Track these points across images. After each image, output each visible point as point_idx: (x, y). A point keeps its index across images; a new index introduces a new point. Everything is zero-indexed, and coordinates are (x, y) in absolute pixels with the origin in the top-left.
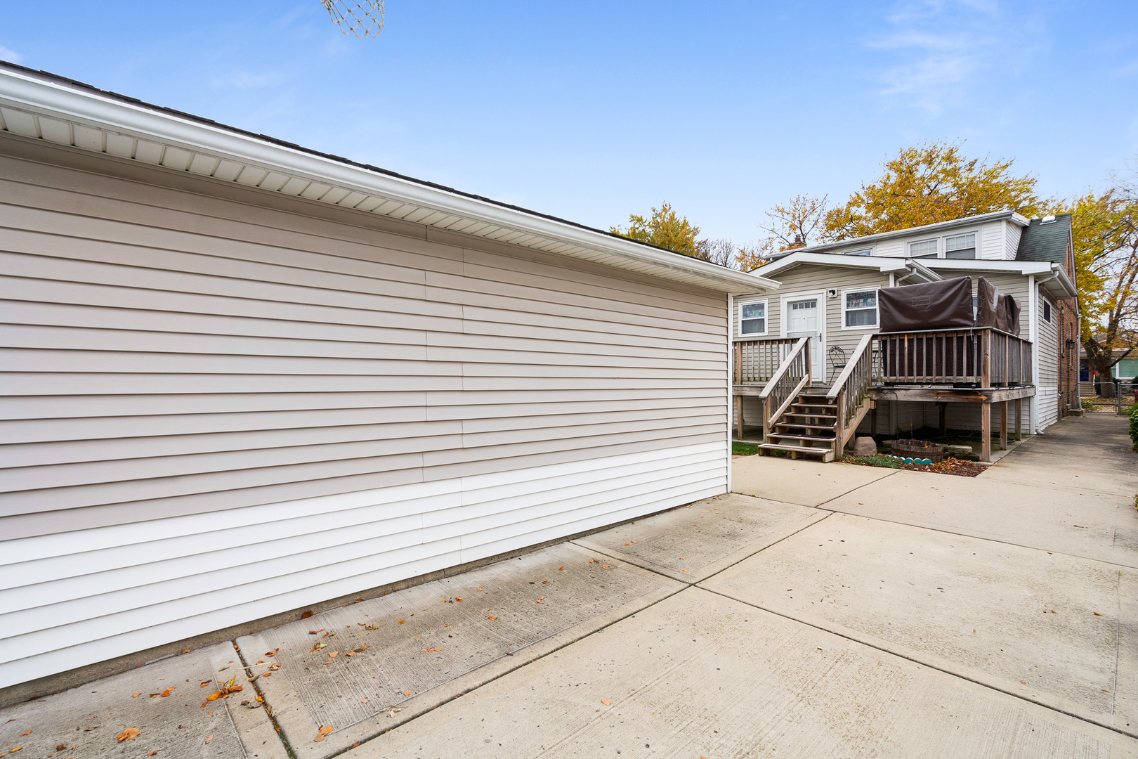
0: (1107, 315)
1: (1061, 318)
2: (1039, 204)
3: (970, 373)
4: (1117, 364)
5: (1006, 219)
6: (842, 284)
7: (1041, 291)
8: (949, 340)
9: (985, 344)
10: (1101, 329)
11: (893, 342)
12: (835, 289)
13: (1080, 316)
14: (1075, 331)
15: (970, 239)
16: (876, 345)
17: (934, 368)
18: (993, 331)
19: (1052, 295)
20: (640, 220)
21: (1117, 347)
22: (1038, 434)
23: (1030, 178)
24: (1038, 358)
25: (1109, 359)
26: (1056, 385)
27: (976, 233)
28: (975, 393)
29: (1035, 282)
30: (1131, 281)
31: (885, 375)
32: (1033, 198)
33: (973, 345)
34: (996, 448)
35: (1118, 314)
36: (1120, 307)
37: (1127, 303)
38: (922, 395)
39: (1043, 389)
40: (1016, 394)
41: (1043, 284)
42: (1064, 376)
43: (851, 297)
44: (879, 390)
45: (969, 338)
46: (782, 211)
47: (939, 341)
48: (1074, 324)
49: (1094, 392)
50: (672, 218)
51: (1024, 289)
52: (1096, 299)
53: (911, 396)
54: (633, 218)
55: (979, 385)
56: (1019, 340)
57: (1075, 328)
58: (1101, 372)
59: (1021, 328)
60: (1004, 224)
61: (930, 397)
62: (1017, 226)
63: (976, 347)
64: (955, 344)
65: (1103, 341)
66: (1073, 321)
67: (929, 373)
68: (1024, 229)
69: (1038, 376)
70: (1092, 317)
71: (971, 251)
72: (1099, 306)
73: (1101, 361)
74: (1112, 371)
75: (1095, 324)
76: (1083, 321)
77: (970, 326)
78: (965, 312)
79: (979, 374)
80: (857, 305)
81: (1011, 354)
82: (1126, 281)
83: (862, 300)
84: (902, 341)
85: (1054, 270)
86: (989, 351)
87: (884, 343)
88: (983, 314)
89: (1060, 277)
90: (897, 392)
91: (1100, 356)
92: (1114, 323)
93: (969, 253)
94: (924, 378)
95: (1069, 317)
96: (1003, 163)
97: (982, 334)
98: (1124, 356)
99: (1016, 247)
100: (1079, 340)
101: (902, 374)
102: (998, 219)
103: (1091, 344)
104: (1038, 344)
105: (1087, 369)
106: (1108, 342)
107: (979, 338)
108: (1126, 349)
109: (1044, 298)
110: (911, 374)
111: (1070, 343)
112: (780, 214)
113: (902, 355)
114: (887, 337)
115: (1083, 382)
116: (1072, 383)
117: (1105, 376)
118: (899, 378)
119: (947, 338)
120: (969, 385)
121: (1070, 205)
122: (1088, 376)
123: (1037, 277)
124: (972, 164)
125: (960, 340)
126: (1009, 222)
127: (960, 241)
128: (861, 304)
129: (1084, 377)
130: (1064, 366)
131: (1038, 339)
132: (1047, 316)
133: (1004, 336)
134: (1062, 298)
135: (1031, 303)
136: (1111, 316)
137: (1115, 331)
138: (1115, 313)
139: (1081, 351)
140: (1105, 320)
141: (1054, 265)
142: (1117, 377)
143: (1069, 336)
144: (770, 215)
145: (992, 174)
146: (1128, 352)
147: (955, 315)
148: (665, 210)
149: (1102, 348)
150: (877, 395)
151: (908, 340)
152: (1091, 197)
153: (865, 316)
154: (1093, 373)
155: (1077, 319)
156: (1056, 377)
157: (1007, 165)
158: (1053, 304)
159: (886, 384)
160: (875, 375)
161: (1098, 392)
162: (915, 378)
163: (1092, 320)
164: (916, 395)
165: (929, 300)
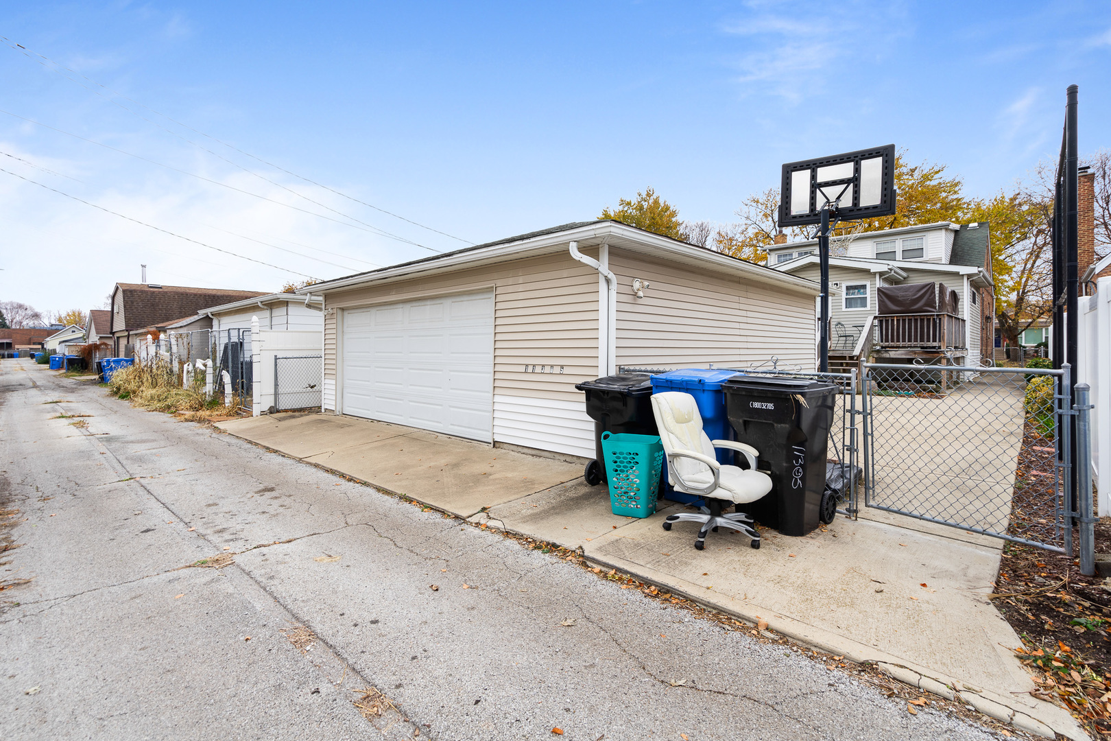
0: (1016, 293)
1: (983, 299)
2: (965, 203)
3: (934, 340)
4: (1023, 333)
5: (946, 228)
6: (843, 279)
7: (972, 285)
8: (922, 320)
9: (944, 323)
10: (1009, 304)
11: (887, 321)
12: (838, 282)
13: (995, 297)
14: (991, 308)
15: (919, 241)
16: (876, 322)
17: (913, 337)
18: (948, 315)
19: (977, 285)
20: (629, 204)
21: (1022, 318)
22: (970, 381)
23: (956, 181)
24: (969, 330)
25: (1016, 329)
26: (979, 349)
27: (924, 237)
28: (938, 352)
29: (968, 279)
30: (1033, 266)
31: (882, 341)
32: (960, 199)
33: (936, 323)
34: (949, 388)
35: (1023, 292)
36: (1025, 286)
37: (1030, 283)
38: (906, 354)
39: (972, 351)
40: (958, 354)
41: (973, 280)
42: (984, 342)
43: (848, 288)
44: (878, 351)
45: (934, 319)
46: (757, 202)
47: (916, 320)
48: (991, 303)
49: (1005, 357)
50: (656, 202)
51: (961, 284)
52: (1006, 281)
53: (899, 355)
54: (622, 202)
55: (940, 347)
56: (959, 319)
57: (991, 306)
58: (1010, 339)
59: (960, 310)
60: (943, 231)
61: (911, 355)
62: (951, 230)
63: (938, 324)
64: (925, 323)
65: (1011, 313)
66: (990, 301)
67: (910, 340)
68: (956, 232)
69: (969, 342)
70: (1004, 295)
71: (920, 250)
72: (1009, 287)
73: (1010, 331)
74: (1019, 339)
75: (1006, 302)
76: (997, 299)
77: (934, 312)
78: (931, 303)
79: (940, 341)
80: (853, 294)
81: (955, 328)
82: (1029, 266)
83: (857, 291)
84: (893, 320)
85: (980, 272)
86: (946, 328)
87: (881, 322)
88: (942, 305)
89: (984, 276)
90: (889, 352)
91: (1009, 326)
92: (1020, 300)
93: (919, 252)
94: (907, 344)
95: (987, 299)
96: (936, 169)
97: (942, 317)
98: (1029, 326)
99: (951, 247)
100: (994, 314)
101: (892, 341)
102: (939, 228)
103: (1003, 317)
104: (969, 321)
105: (999, 337)
106: (1016, 314)
107: (940, 319)
108: (1030, 320)
109: (973, 289)
110: (898, 341)
111: (988, 319)
112: (755, 204)
113: (893, 329)
114: (883, 318)
115: (997, 348)
116: (989, 348)
117: (1014, 343)
118: (891, 344)
119: (921, 319)
120: (934, 347)
121: (987, 204)
122: (1000, 343)
123: (969, 276)
124: (913, 171)
125: (929, 320)
126: (947, 229)
127: (913, 242)
128: (856, 293)
129: (998, 344)
130: (984, 336)
131: (969, 318)
132: (974, 301)
133: (952, 317)
134: (985, 287)
135: (965, 292)
136: (1018, 293)
137: (1021, 306)
138: (1021, 291)
139: (995, 321)
140: (1013, 297)
141: (980, 269)
142: (1023, 344)
143: (987, 313)
144: (747, 205)
145: (926, 177)
146: (1031, 323)
147: (926, 305)
148: (649, 195)
149: (1011, 319)
150: (877, 354)
151: (897, 320)
152: (1003, 197)
153: (859, 301)
154: (1004, 341)
155: (993, 299)
156: (979, 343)
157: (939, 171)
158: (977, 292)
159: (882, 347)
160: (875, 342)
161: (1008, 357)
162: (901, 344)
163: (1004, 298)
164: (902, 354)
165: (910, 295)
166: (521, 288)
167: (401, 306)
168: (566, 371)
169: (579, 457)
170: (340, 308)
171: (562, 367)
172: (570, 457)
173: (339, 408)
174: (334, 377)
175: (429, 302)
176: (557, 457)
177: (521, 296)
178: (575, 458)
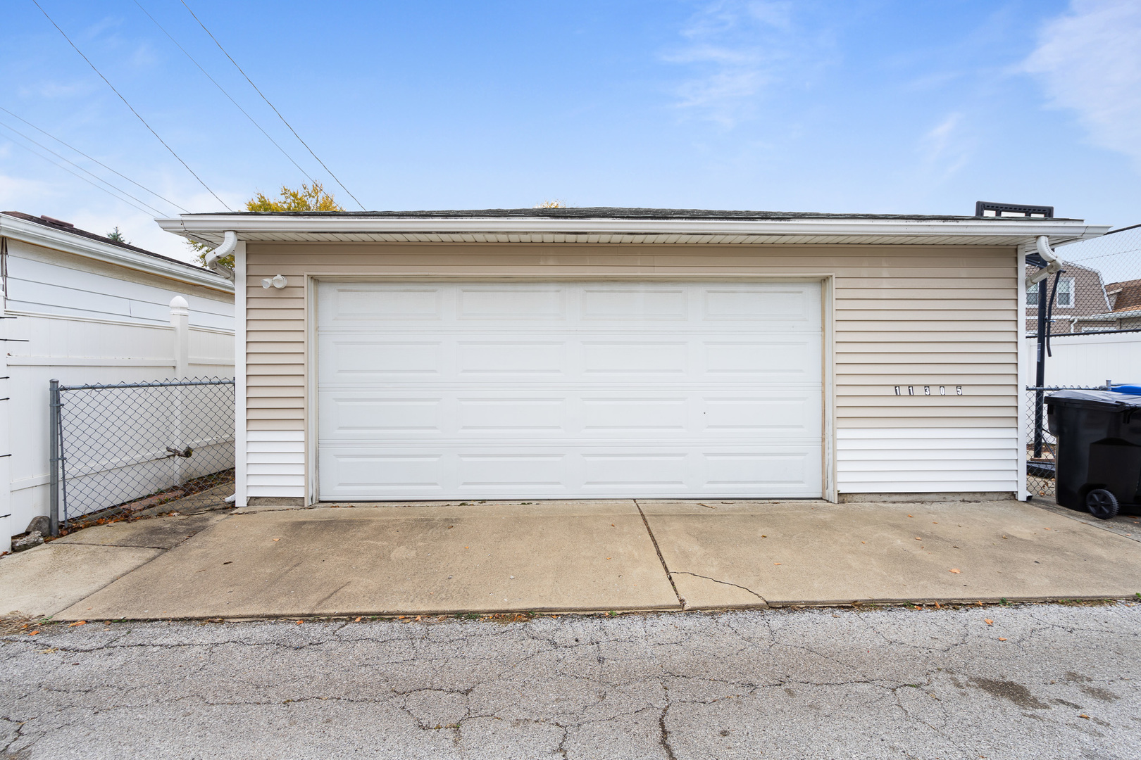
166: (885, 283)
167: (553, 287)
168: (965, 391)
169: (984, 493)
170: (312, 277)
171: (959, 387)
172: (971, 495)
173: (312, 491)
174: (299, 425)
175: (642, 288)
176: (950, 497)
177: (884, 294)
178: (978, 495)
